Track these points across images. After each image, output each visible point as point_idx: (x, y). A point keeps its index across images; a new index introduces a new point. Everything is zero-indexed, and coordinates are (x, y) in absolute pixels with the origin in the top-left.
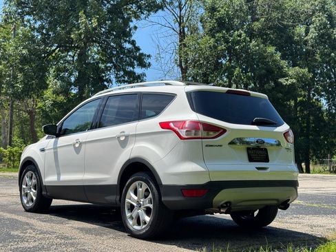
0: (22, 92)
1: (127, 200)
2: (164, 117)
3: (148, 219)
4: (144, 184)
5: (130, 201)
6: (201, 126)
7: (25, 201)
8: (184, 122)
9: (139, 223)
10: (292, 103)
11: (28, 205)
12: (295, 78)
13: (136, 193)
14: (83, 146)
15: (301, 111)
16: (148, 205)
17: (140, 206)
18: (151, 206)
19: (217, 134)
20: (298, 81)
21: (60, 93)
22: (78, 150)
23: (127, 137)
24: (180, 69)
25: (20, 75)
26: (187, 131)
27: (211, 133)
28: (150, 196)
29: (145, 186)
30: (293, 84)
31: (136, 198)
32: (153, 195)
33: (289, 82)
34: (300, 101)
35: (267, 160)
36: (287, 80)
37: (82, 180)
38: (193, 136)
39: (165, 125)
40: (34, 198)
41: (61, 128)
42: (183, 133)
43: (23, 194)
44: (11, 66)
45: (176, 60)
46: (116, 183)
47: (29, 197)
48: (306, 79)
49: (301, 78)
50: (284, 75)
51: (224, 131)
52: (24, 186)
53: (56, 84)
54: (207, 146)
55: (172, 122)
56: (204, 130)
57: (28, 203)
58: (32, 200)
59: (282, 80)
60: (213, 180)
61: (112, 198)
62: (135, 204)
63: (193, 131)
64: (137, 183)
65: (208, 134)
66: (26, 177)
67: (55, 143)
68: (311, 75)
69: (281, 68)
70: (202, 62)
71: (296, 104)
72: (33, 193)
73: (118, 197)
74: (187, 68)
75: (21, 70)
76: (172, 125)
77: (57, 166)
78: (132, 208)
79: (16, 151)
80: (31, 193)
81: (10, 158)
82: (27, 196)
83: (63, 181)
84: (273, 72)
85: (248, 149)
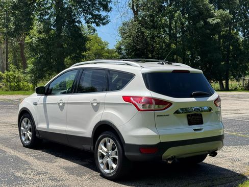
0: (14, 31)
1: (99, 150)
2: (125, 92)
3: (114, 166)
4: (111, 140)
5: (101, 151)
6: (153, 101)
7: (24, 139)
8: (141, 98)
9: (108, 168)
10: (217, 37)
11: (25, 142)
12: (219, 18)
13: (105, 146)
14: (66, 105)
15: (224, 42)
16: (115, 156)
17: (108, 156)
18: (117, 157)
19: (166, 106)
20: (222, 20)
21: (43, 32)
22: (62, 108)
23: (98, 104)
24: (132, 12)
25: (12, 18)
26: (143, 105)
27: (161, 106)
28: (116, 150)
29: (112, 142)
30: (218, 23)
31: (105, 150)
32: (118, 149)
33: (215, 22)
34: (223, 34)
35: (201, 122)
36: (214, 20)
37: (65, 131)
38: (148, 109)
39: (126, 99)
40: (30, 138)
41: (48, 89)
42: (140, 106)
43: (21, 134)
44: (5, 11)
45: (130, 4)
46: (91, 137)
47: (26, 136)
48: (228, 19)
49: (224, 18)
50: (212, 16)
51: (170, 104)
52: (22, 128)
53: (40, 25)
54: (158, 116)
55: (132, 97)
56: (156, 104)
57: (25, 140)
58: (29, 139)
59: (210, 20)
60: (162, 141)
61: (88, 147)
62: (105, 154)
63: (148, 105)
64: (106, 139)
65: (159, 107)
66: (23, 121)
67: (45, 100)
68: (231, 16)
69: (209, 10)
70: (149, 6)
71: (220, 37)
72: (29, 134)
73: (92, 147)
74: (138, 10)
75: (13, 14)
76: (132, 99)
77: (46, 116)
78: (102, 156)
79: (11, 75)
80: (28, 134)
81: (7, 80)
82: (24, 136)
83: (51, 129)
84: (203, 14)
85: (188, 116)
